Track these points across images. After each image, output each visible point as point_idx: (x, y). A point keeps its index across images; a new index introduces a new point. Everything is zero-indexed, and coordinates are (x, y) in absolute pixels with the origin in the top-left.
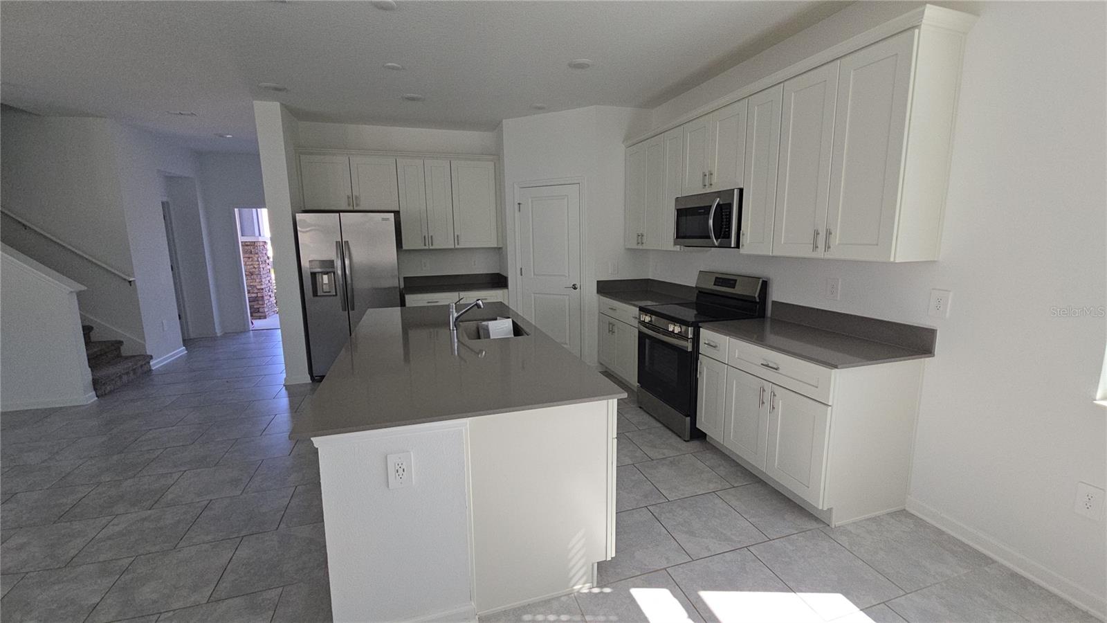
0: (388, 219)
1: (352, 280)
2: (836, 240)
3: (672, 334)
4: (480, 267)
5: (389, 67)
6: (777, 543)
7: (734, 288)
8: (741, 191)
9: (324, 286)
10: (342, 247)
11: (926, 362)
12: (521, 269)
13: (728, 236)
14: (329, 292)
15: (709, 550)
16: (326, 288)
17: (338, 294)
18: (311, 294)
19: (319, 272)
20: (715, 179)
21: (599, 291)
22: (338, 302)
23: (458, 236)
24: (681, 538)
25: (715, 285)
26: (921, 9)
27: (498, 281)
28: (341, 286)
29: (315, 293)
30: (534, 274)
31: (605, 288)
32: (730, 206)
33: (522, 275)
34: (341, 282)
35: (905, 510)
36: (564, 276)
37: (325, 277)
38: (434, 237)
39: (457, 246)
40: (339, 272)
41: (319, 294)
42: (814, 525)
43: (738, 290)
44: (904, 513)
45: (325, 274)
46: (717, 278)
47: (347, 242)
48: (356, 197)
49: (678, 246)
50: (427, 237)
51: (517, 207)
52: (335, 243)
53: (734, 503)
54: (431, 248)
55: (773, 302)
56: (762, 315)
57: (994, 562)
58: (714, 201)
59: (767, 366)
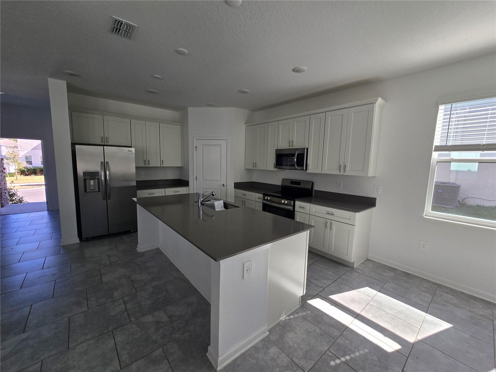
0: (131, 151)
1: (110, 183)
2: (348, 168)
3: (284, 204)
4: (171, 176)
5: (154, 77)
6: (343, 277)
7: (300, 185)
8: (307, 149)
9: (91, 187)
10: (105, 165)
11: (373, 209)
12: (196, 177)
13: (303, 166)
14: (94, 190)
15: (326, 284)
16: (92, 188)
17: (101, 190)
18: (84, 191)
19: (88, 179)
20: (294, 144)
21: (235, 187)
22: (100, 195)
23: (162, 161)
24: (314, 281)
25: (290, 184)
26: (377, 98)
27: (183, 183)
28: (103, 187)
29: (86, 191)
30: (203, 180)
31: (238, 186)
32: (304, 154)
33: (196, 180)
34: (104, 184)
35: (368, 259)
36: (219, 180)
37: (92, 182)
38: (150, 161)
39: (162, 166)
40: (103, 178)
41: (87, 191)
42: (349, 269)
43: (302, 186)
44: (368, 260)
45: (91, 180)
46: (291, 181)
47: (108, 162)
48: (107, 138)
49: (276, 169)
50: (146, 160)
51: (195, 148)
52: (100, 163)
53: (321, 266)
54: (148, 166)
55: (315, 190)
56: (312, 195)
57: (397, 269)
58: (296, 152)
59: (329, 213)
